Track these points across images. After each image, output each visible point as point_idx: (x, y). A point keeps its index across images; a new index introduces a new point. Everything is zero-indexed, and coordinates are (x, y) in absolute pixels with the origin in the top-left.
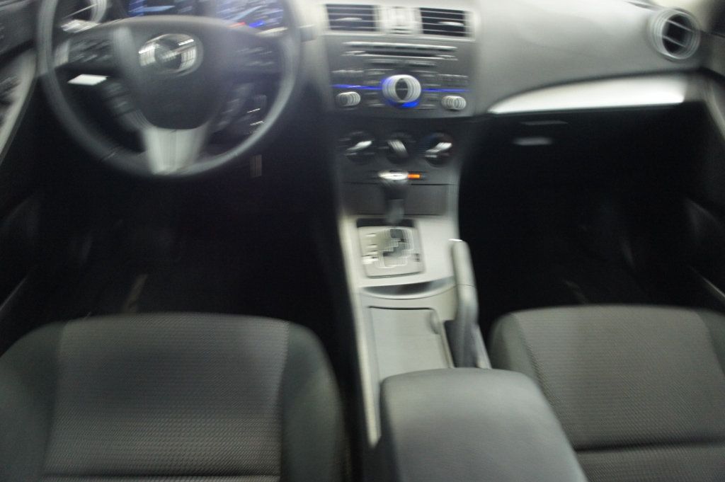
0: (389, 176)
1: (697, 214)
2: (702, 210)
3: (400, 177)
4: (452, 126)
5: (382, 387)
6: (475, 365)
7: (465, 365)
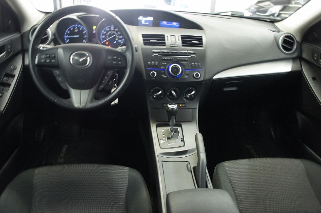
0: (170, 106)
1: (300, 117)
2: (302, 116)
3: (175, 107)
4: (196, 85)
5: (168, 196)
6: (207, 187)
7: (202, 187)
